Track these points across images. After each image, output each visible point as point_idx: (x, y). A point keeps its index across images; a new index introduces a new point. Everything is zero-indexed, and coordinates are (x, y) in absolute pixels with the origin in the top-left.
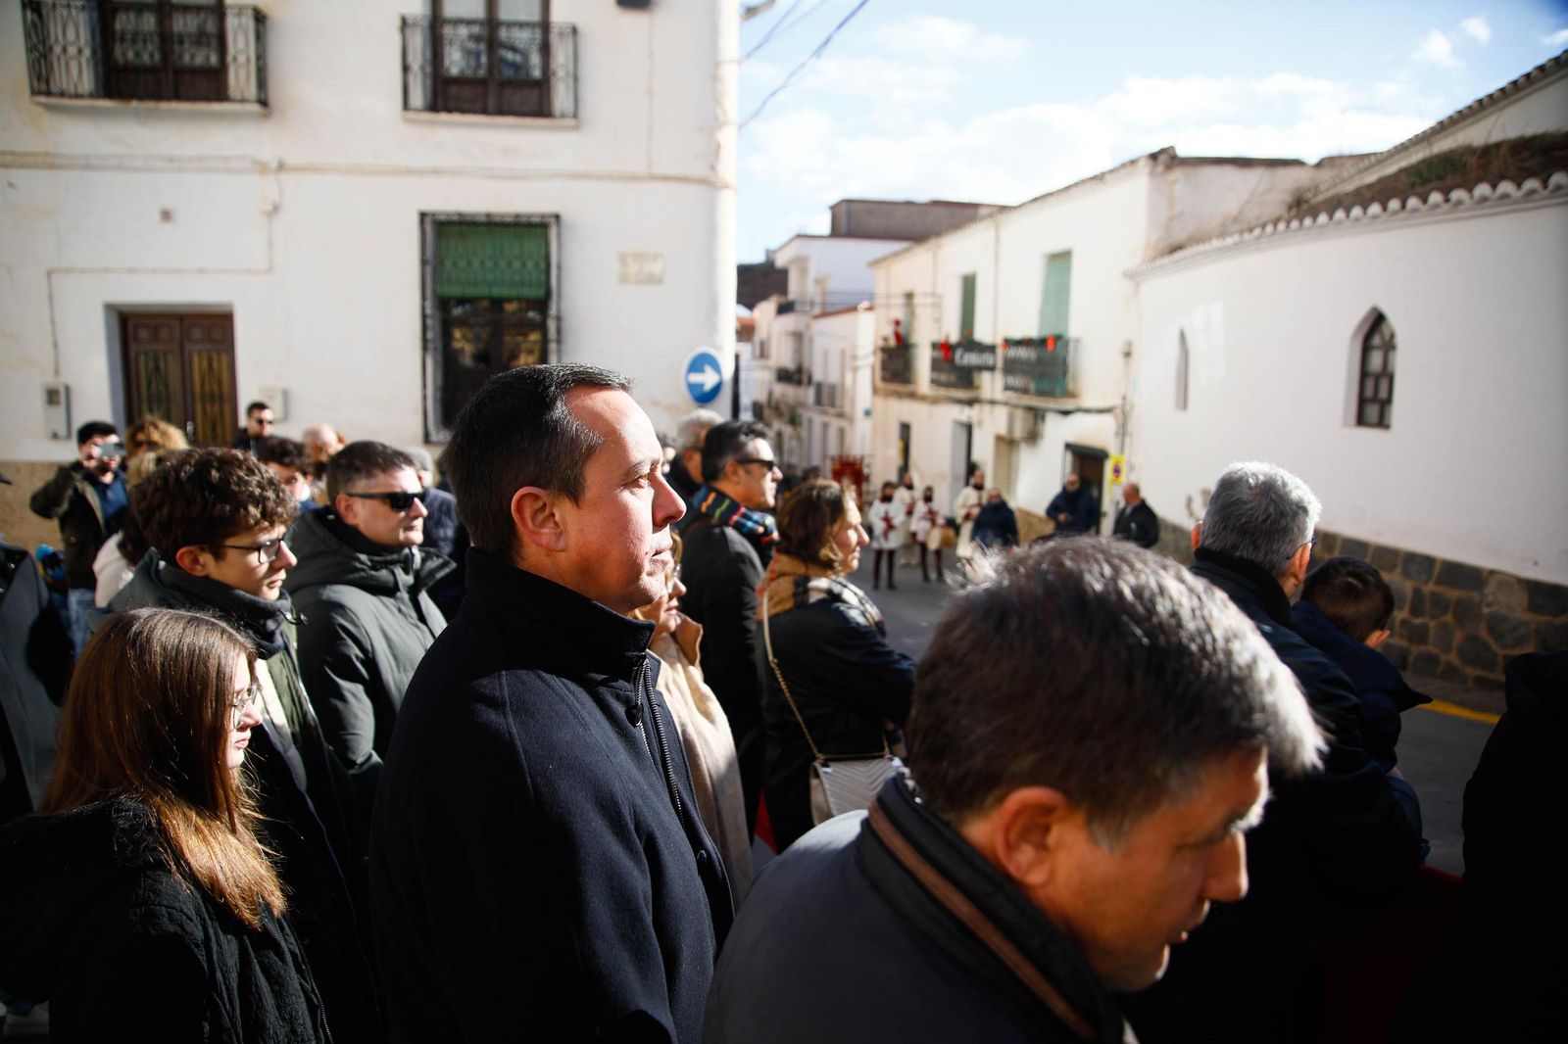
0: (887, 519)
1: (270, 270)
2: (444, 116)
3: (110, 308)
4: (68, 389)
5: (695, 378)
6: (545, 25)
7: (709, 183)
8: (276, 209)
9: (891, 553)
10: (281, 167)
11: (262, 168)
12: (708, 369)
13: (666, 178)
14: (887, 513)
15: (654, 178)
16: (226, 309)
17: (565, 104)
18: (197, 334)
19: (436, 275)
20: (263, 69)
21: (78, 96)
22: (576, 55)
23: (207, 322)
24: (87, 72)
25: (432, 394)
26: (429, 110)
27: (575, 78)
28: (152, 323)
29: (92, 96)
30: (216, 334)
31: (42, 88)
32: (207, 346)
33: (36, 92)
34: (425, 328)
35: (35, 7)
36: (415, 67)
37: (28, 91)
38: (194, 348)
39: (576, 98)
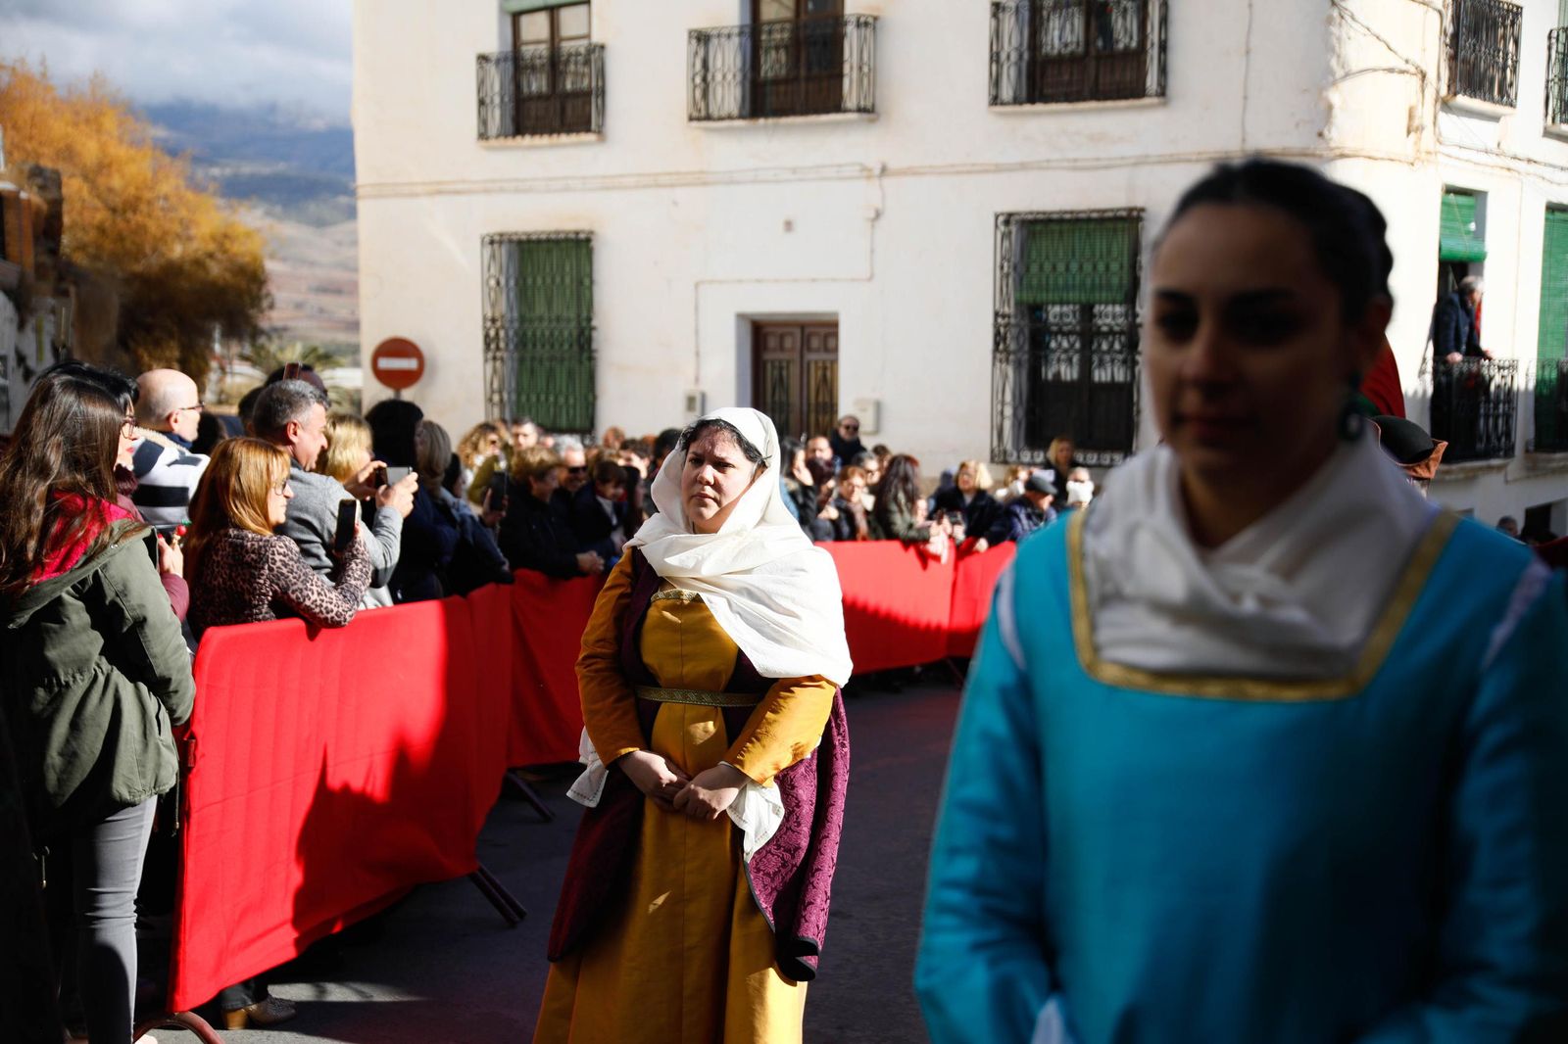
1: (871, 278)
3: (741, 317)
4: (704, 396)
8: (878, 215)
10: (884, 170)
11: (866, 172)
16: (834, 318)
17: (1152, 81)
18: (815, 343)
19: (1020, 283)
20: (870, 74)
21: (721, 119)
22: (1164, 21)
23: (823, 331)
24: (729, 95)
25: (1008, 411)
26: (1016, 101)
27: (1163, 47)
28: (780, 331)
29: (730, 117)
30: (831, 343)
31: (702, 114)
32: (823, 356)
33: (691, 119)
34: (999, 338)
35: (702, 38)
36: (1003, 56)
37: (685, 117)
38: (811, 357)
39: (1163, 70)
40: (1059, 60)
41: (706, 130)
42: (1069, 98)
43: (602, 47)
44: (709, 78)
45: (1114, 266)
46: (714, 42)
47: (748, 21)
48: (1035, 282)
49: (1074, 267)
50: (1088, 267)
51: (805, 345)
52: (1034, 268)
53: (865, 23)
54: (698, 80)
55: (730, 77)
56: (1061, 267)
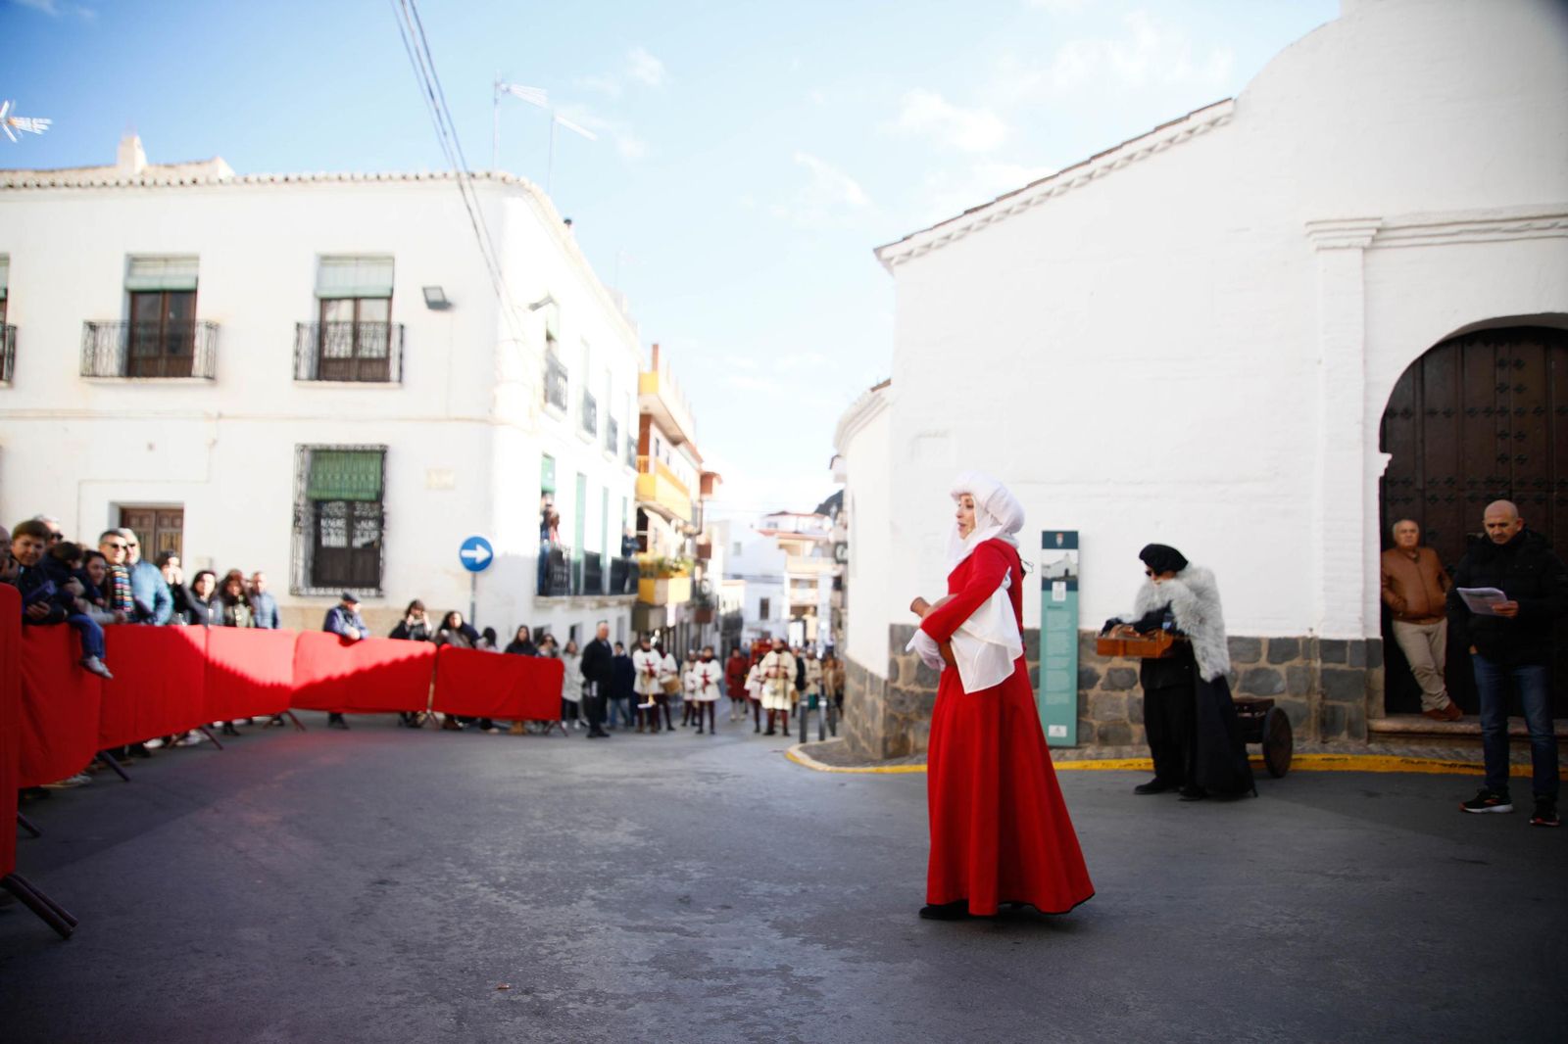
0: (705, 676)
1: (207, 481)
2: (325, 383)
3: (113, 504)
5: (468, 554)
6: (388, 325)
7: (487, 421)
8: (214, 442)
9: (711, 704)
10: (220, 416)
11: (208, 417)
12: (479, 547)
13: (457, 419)
14: (705, 671)
15: (449, 419)
16: (178, 507)
17: (394, 373)
18: (166, 522)
19: (310, 485)
20: (212, 357)
21: (105, 376)
22: (402, 341)
23: (171, 514)
24: (111, 360)
25: (301, 563)
26: (310, 379)
27: (401, 356)
28: (140, 514)
29: (112, 376)
30: (178, 522)
31: (91, 373)
32: (170, 530)
33: (83, 375)
34: (297, 519)
35: (92, 327)
36: (302, 352)
37: (78, 374)
38: (163, 531)
39: (401, 369)
40: (338, 360)
41: (92, 384)
42: (344, 379)
43: (15, 328)
44: (98, 351)
45: (372, 478)
46: (101, 332)
47: (127, 317)
48: (320, 485)
49: (346, 477)
50: (355, 478)
51: (159, 523)
52: (321, 477)
53: (210, 326)
54: (89, 352)
55: (114, 351)
56: (338, 477)
